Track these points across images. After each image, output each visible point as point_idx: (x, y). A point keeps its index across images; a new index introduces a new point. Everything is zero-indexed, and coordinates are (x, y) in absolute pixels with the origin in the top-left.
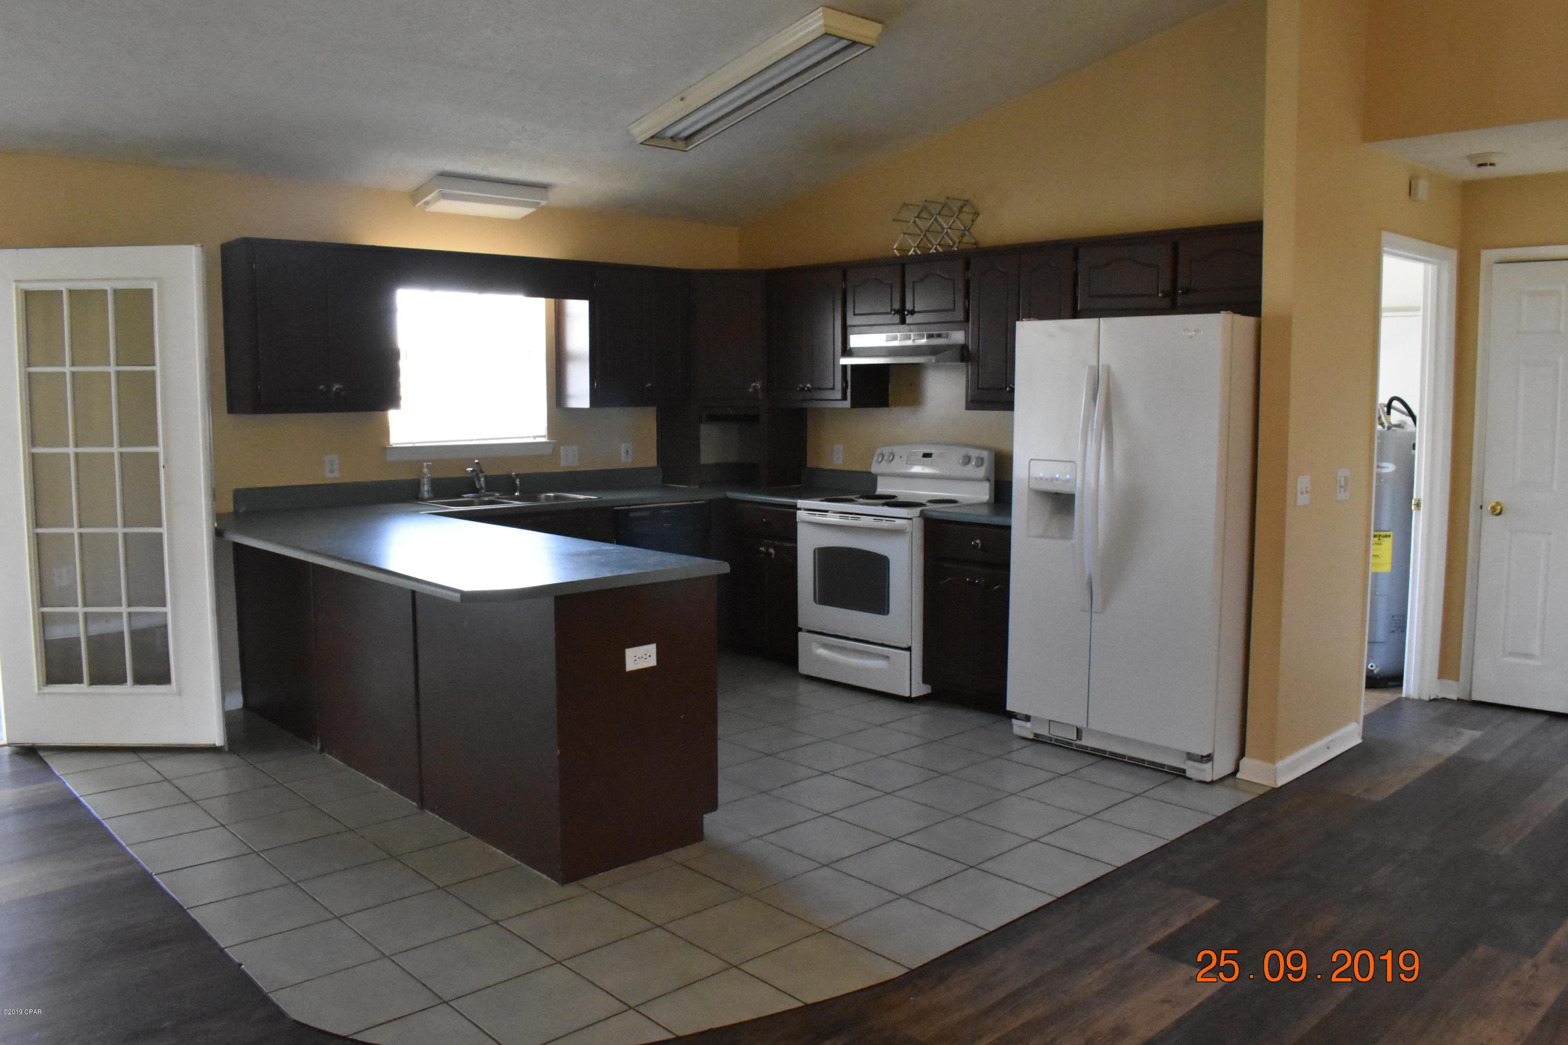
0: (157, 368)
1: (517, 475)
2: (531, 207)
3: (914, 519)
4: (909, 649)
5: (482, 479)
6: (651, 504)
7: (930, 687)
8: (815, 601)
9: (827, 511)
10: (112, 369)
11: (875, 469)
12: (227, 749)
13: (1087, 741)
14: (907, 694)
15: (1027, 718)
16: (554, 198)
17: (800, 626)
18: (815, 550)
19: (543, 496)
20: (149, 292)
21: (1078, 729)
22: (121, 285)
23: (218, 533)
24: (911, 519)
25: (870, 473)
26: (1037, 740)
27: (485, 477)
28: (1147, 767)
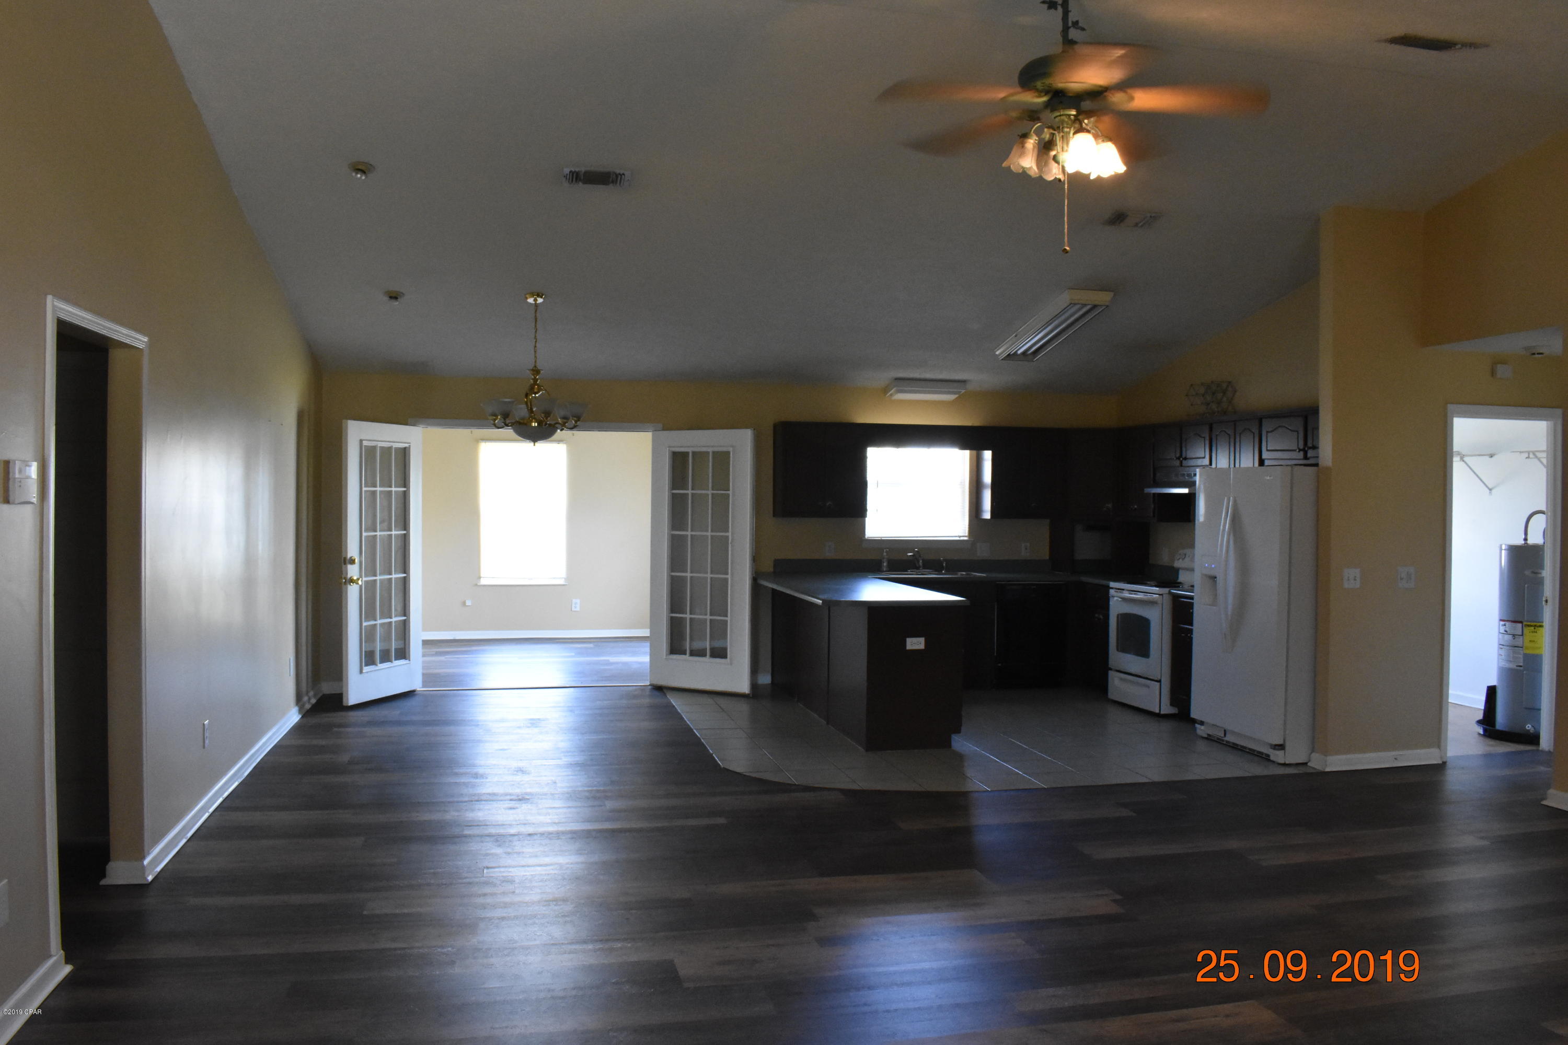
0: (730, 492)
1: (945, 560)
2: (955, 394)
3: (1164, 595)
4: (1159, 681)
5: (921, 561)
6: (1025, 581)
7: (1177, 709)
8: (1118, 650)
9: (1123, 590)
10: (710, 492)
11: (1177, 564)
12: (751, 696)
13: (1229, 738)
14: (1157, 711)
15: (1202, 723)
16: (970, 387)
17: (1110, 666)
18: (1118, 615)
19: (960, 573)
20: (728, 453)
21: (1225, 731)
22: (716, 449)
23: (755, 581)
24: (1162, 595)
25: (1173, 567)
26: (1209, 738)
27: (923, 560)
28: (1256, 755)
